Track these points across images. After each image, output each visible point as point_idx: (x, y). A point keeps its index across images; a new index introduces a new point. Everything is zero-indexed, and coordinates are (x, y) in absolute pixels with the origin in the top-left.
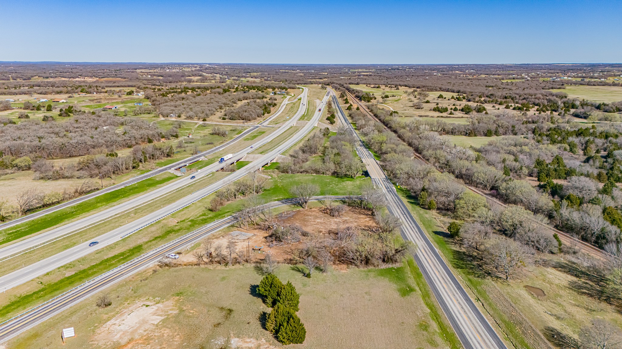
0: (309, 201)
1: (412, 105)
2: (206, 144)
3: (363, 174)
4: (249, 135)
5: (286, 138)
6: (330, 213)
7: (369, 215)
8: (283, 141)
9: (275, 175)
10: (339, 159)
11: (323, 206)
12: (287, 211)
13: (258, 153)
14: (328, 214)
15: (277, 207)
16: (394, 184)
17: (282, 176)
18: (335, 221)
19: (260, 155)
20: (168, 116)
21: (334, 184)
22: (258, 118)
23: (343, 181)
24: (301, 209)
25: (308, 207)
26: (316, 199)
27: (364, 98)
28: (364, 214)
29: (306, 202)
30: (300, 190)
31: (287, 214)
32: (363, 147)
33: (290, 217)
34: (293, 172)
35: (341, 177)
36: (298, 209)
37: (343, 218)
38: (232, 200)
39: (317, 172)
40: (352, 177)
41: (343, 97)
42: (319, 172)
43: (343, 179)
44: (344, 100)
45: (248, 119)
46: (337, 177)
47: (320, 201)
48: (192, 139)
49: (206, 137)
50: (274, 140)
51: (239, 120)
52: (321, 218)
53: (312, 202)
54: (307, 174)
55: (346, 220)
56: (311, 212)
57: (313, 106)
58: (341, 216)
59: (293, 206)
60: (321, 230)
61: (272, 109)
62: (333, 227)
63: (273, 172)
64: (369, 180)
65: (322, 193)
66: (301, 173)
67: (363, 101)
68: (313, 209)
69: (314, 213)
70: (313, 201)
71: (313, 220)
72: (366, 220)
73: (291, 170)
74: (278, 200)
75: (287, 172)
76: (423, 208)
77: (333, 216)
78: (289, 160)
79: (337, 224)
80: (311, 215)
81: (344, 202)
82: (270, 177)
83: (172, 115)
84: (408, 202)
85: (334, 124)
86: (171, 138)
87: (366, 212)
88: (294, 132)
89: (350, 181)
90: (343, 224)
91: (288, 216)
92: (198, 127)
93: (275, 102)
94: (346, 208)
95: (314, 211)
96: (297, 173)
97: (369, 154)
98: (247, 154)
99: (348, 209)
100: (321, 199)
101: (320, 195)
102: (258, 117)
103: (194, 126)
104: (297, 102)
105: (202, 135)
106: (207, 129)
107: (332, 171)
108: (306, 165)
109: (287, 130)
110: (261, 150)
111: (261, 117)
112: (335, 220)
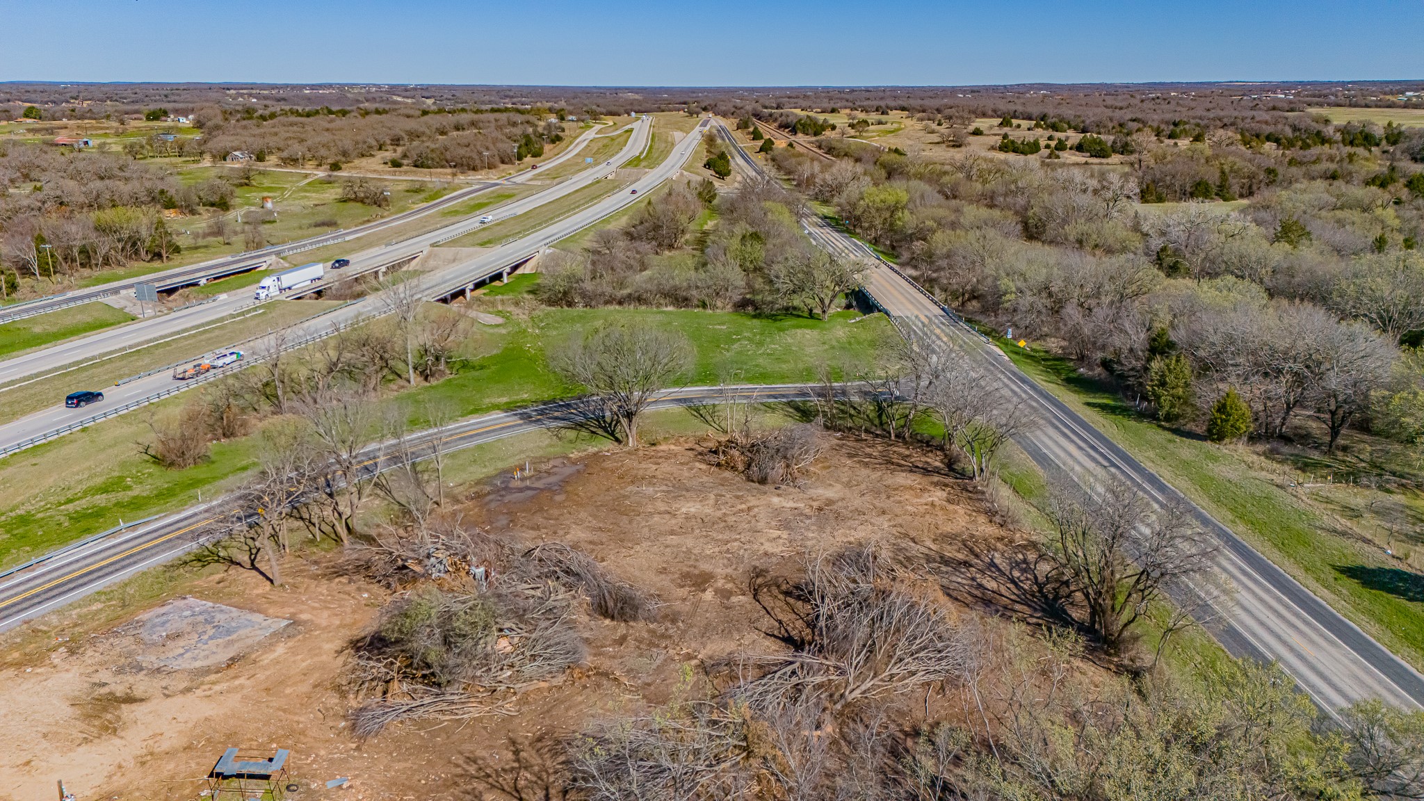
0: (647, 410)
1: (939, 140)
2: (310, 226)
3: (849, 307)
4: (464, 202)
5: (578, 207)
6: (749, 466)
7: (937, 471)
8: (564, 213)
9: (521, 315)
10: (758, 252)
11: (711, 432)
12: (536, 461)
13: (473, 245)
14: (734, 468)
15: (490, 439)
16: (993, 334)
17: (547, 315)
18: (777, 512)
19: (478, 249)
20: (225, 160)
21: (749, 339)
22: (503, 166)
23: (781, 330)
24: (607, 446)
25: (640, 435)
26: (679, 401)
27: (804, 126)
28: (914, 469)
29: (630, 416)
30: (598, 357)
31: (538, 475)
32: (828, 230)
33: (548, 489)
34: (590, 300)
35: (773, 317)
36: (592, 450)
37: (813, 492)
38: (293, 410)
39: (681, 300)
40: (811, 315)
41: (746, 127)
42: (686, 299)
43: (778, 324)
44: (749, 133)
45: (468, 165)
46: (755, 317)
47: (696, 409)
48: (271, 212)
49: (320, 208)
50: (537, 211)
51: (442, 167)
52: (701, 491)
53: (658, 414)
54: (644, 307)
55: (830, 502)
56: (656, 459)
57: (666, 142)
58: (800, 482)
59: (571, 434)
60: (705, 567)
61: (547, 147)
62: (769, 547)
63: (517, 304)
64: (883, 323)
65: (706, 375)
66: (620, 303)
67: (800, 135)
68: (663, 447)
69: (666, 467)
70: (662, 408)
71: (662, 506)
72: (927, 498)
73: (583, 295)
74: (509, 408)
75: (570, 304)
76: (1176, 432)
77: (763, 481)
78: (577, 264)
79: (785, 525)
80: (651, 480)
81: (806, 414)
82: (500, 320)
83: (237, 153)
84: (1088, 404)
85: (728, 179)
86: (201, 209)
87: (918, 458)
88: (607, 192)
89: (806, 327)
90: (821, 529)
91: (539, 484)
92: (309, 184)
93: (561, 134)
94: (818, 439)
95: (669, 456)
96: (606, 303)
97: (856, 245)
98: (432, 245)
99: (826, 445)
100: (700, 399)
101: (693, 382)
102: (503, 162)
103: (298, 182)
104: (620, 136)
105: (311, 203)
106: (333, 188)
107: (737, 298)
108: (639, 280)
109: (584, 188)
110: (485, 236)
111: (513, 164)
112: (776, 500)
